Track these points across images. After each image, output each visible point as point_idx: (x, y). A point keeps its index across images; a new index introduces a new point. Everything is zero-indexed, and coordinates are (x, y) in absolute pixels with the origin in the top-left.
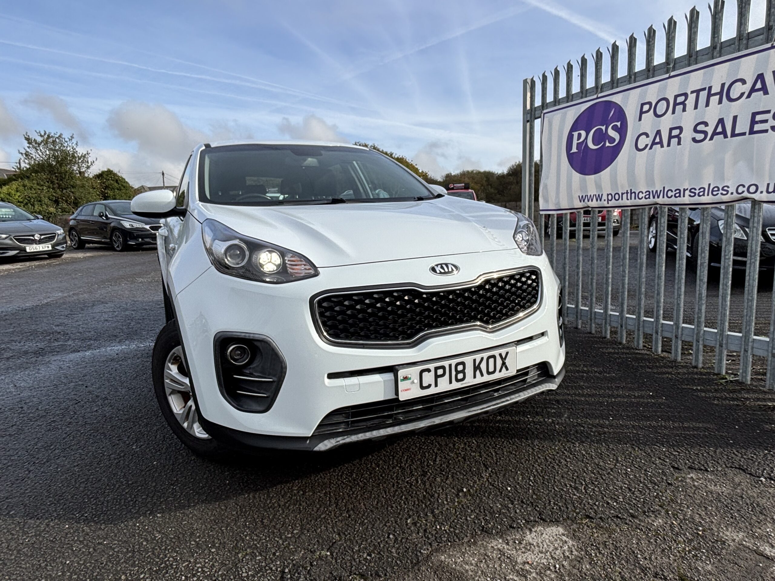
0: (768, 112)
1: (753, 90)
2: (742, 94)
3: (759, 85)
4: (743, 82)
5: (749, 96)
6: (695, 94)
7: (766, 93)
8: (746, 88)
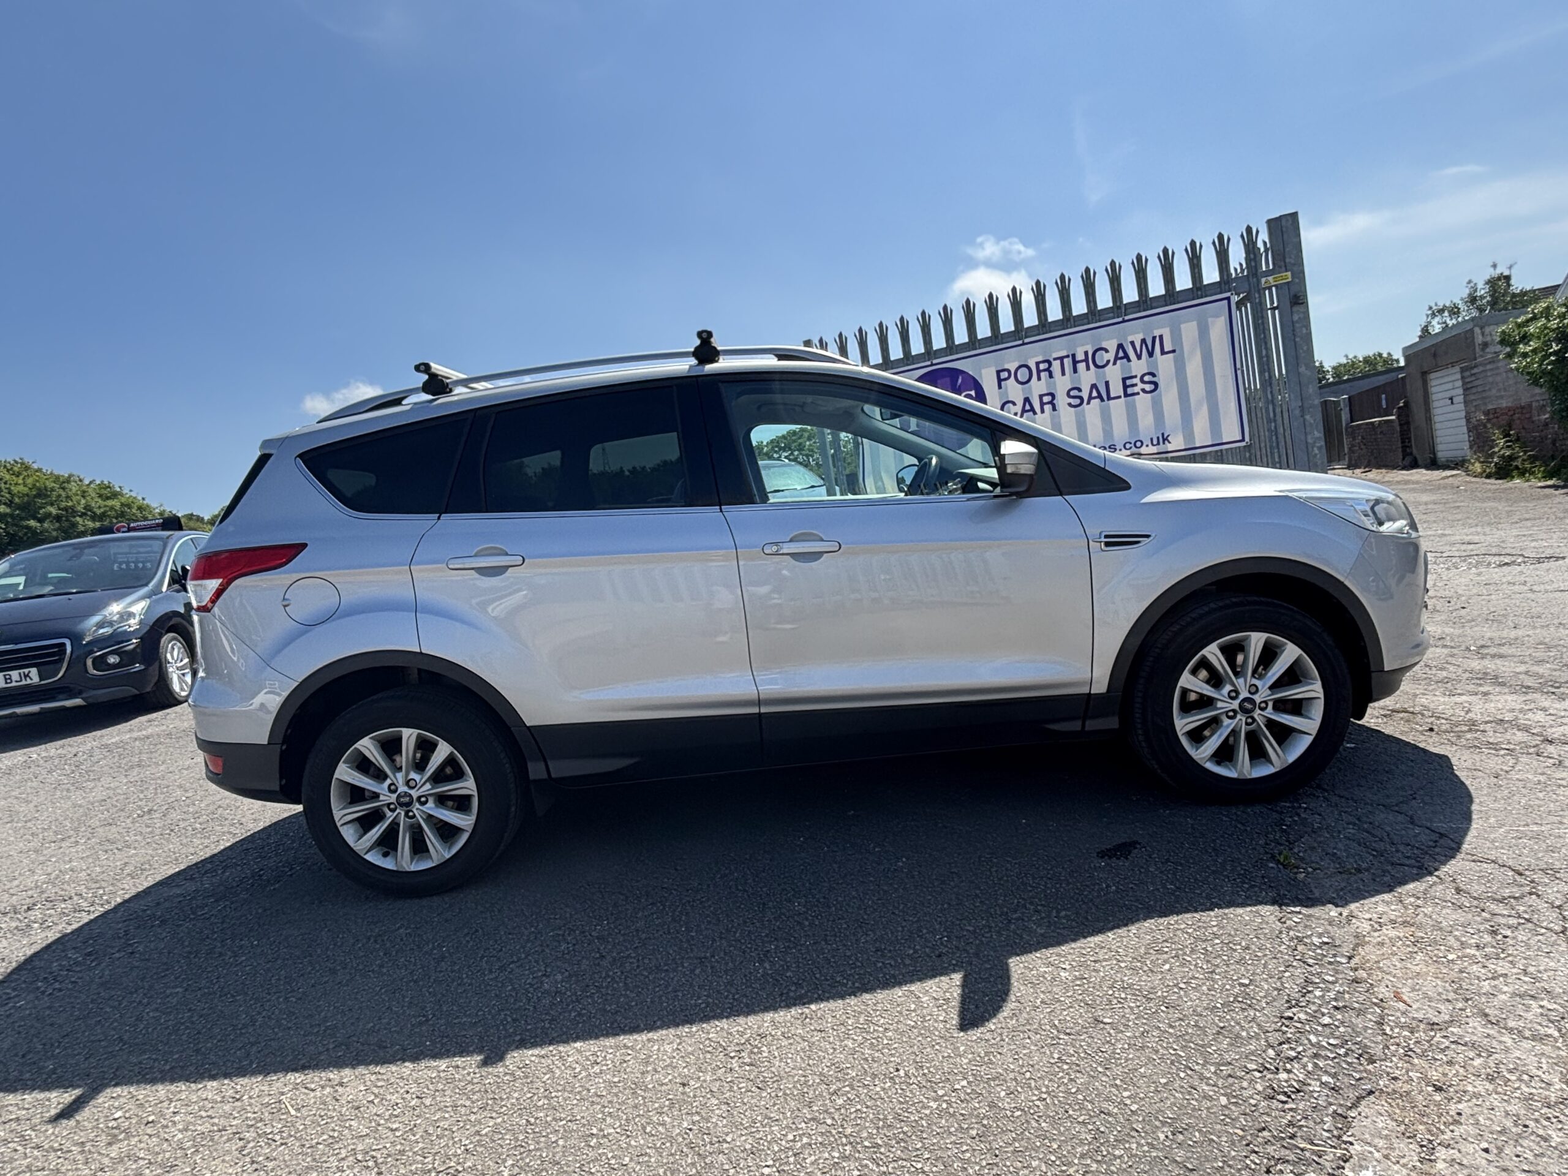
0: (1135, 377)
1: (1117, 358)
2: (1108, 362)
3: (1121, 354)
4: (1107, 351)
5: (1115, 363)
6: (1058, 362)
7: (1129, 360)
8: (1111, 356)
